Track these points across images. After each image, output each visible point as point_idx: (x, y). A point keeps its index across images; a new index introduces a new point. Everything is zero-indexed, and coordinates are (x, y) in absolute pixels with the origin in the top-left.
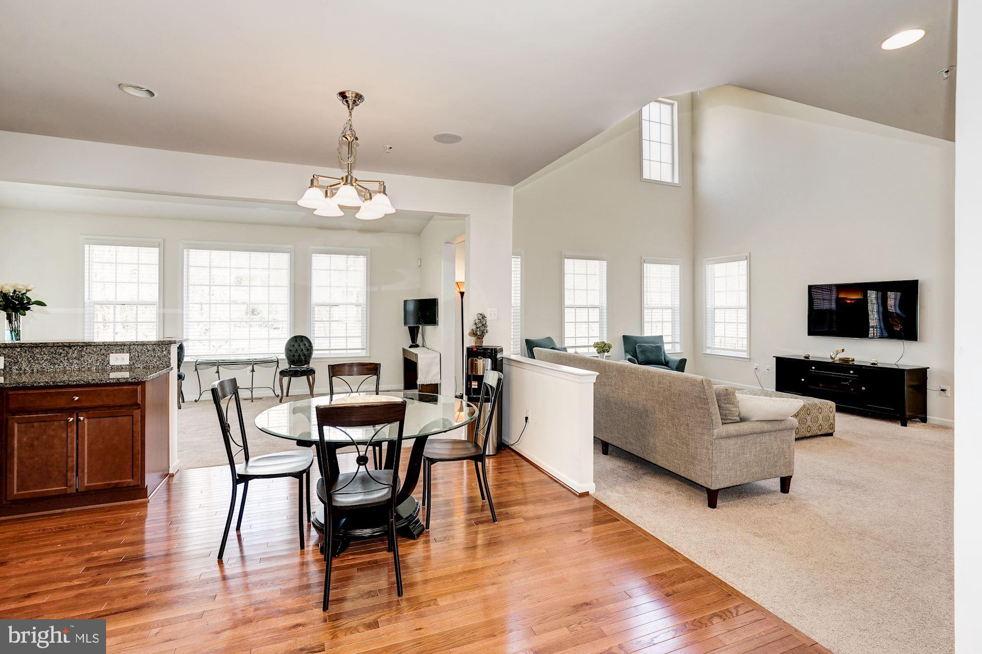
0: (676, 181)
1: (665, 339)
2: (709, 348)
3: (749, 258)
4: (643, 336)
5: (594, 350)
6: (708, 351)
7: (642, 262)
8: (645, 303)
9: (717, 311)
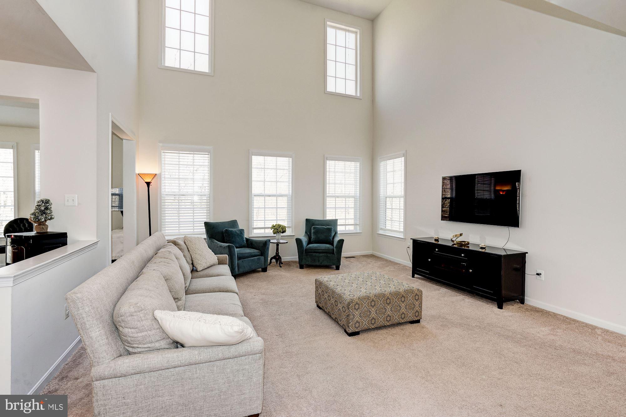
0: (358, 95)
1: (339, 222)
2: (381, 229)
3: (405, 155)
4: (325, 219)
5: (271, 231)
6: (381, 232)
7: (324, 160)
8: (327, 192)
9: (388, 199)
